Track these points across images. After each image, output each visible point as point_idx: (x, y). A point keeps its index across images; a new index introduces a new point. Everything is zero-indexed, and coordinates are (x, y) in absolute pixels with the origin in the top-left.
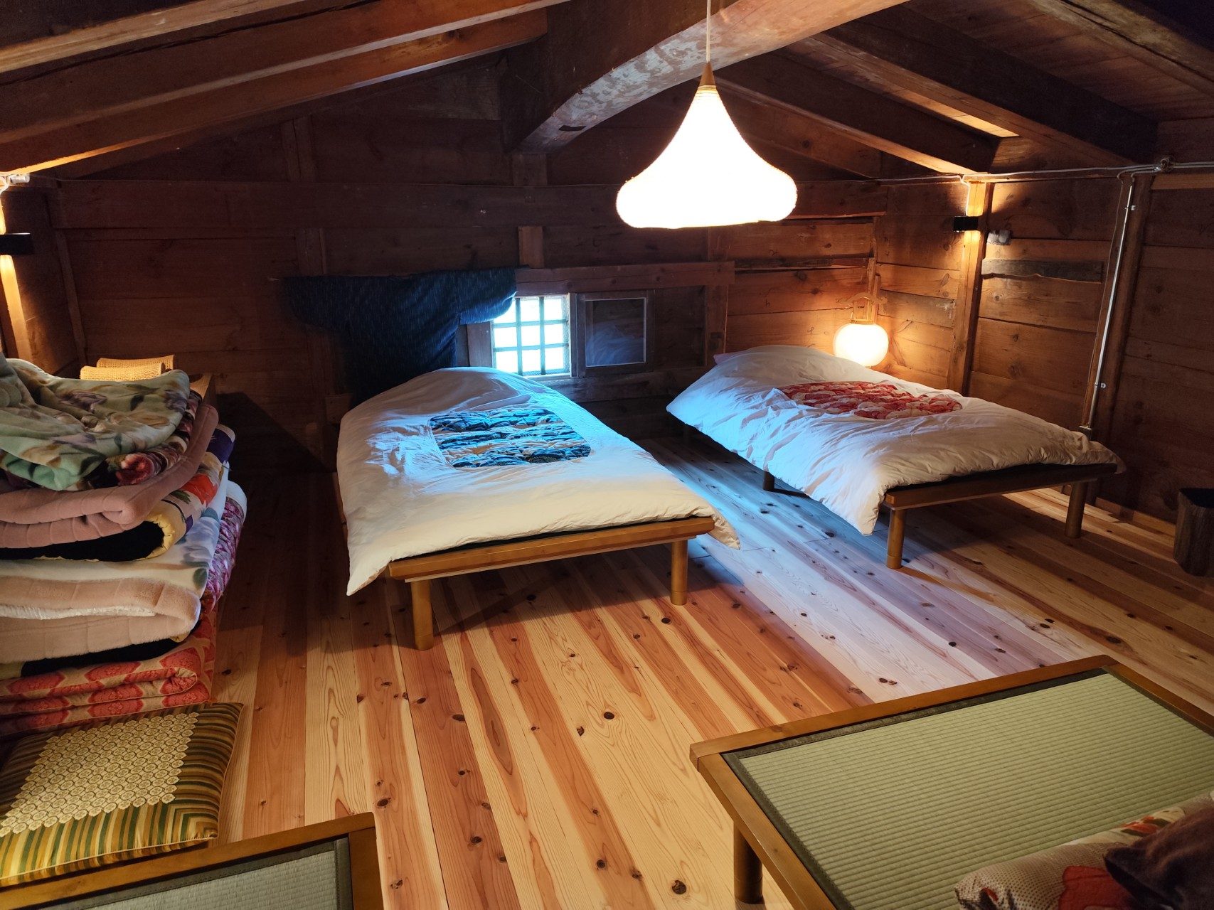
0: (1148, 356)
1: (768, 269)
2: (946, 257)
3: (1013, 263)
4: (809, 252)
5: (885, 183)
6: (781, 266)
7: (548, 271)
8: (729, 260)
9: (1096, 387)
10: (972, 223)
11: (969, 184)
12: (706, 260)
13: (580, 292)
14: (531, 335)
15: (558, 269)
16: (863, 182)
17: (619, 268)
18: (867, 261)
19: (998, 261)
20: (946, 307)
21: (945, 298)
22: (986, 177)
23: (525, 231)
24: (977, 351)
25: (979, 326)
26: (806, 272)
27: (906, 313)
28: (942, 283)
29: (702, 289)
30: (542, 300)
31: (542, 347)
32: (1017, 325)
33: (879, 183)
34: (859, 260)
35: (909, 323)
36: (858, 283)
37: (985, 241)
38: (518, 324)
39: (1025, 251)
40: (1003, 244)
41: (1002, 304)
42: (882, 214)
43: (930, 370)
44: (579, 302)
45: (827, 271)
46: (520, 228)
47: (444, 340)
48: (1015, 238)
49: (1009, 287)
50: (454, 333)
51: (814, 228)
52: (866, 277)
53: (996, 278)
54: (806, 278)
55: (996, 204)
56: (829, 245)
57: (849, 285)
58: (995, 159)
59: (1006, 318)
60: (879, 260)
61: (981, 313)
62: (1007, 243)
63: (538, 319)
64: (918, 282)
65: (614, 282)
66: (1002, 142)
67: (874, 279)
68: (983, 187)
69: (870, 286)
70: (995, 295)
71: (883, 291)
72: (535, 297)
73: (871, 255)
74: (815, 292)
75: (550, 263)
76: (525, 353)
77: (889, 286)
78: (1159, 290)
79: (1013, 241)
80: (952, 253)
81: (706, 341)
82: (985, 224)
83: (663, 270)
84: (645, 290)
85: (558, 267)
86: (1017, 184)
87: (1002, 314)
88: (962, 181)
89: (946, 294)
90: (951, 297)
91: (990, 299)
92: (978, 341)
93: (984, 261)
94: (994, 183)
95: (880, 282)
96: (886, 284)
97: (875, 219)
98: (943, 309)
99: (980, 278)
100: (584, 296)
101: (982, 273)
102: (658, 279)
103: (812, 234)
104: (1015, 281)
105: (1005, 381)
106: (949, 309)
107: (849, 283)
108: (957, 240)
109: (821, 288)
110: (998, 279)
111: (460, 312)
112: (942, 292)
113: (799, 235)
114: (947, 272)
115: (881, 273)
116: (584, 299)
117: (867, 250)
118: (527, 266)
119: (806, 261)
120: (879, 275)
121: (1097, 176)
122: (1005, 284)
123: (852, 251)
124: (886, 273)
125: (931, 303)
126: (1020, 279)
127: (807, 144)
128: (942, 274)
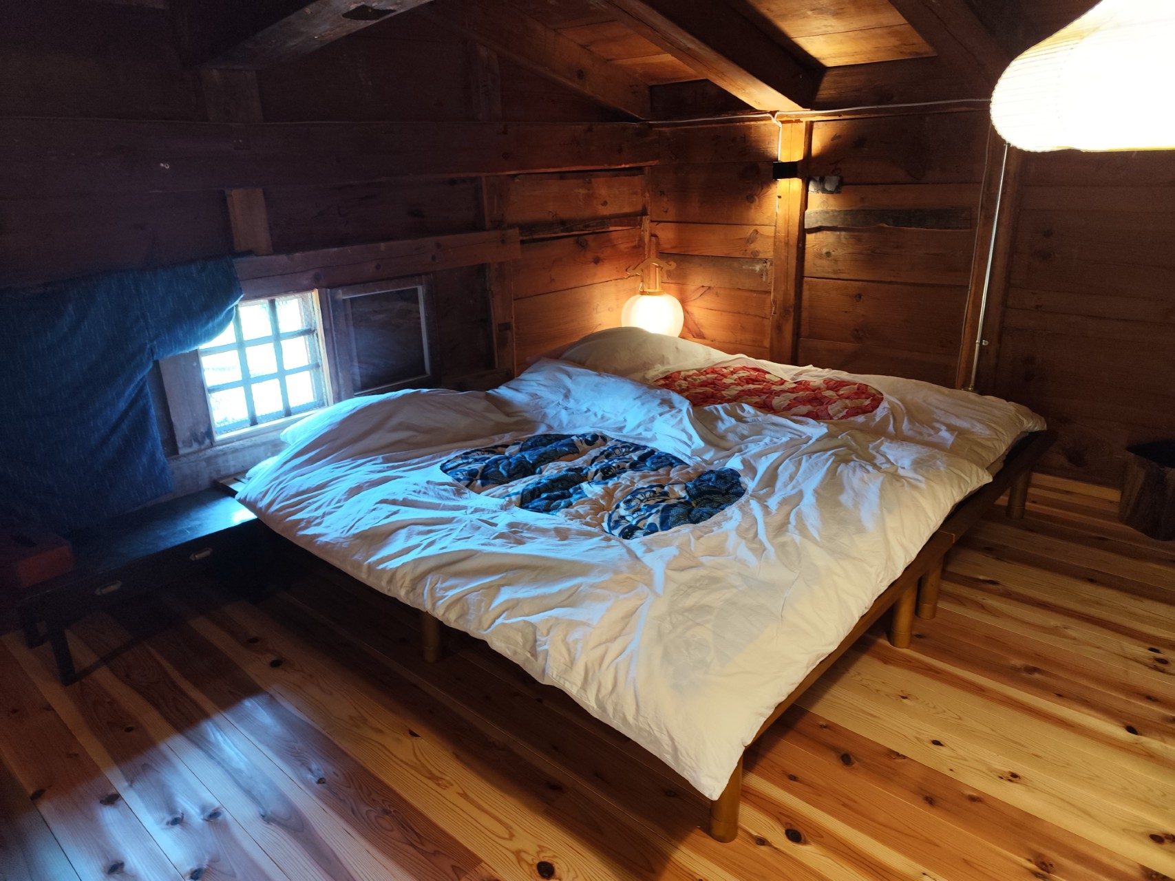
0: (1037, 307)
1: (549, 236)
2: (752, 211)
3: (847, 213)
4: (586, 213)
5: (658, 126)
6: (562, 231)
7: (283, 258)
8: (512, 226)
9: (977, 346)
10: (788, 170)
11: (780, 124)
12: (483, 229)
13: (333, 286)
14: (261, 359)
15: (297, 254)
16: (636, 125)
17: (383, 246)
18: (641, 220)
19: (827, 212)
20: (758, 268)
21: (755, 258)
22: (808, 115)
23: (236, 196)
24: (805, 314)
25: (805, 287)
26: (585, 237)
27: (698, 279)
28: (750, 240)
29: (482, 269)
30: (272, 304)
31: (281, 374)
32: (857, 283)
33: (651, 126)
34: (632, 219)
35: (705, 289)
36: (635, 247)
37: (807, 191)
38: (241, 345)
39: (862, 200)
40: (831, 192)
41: (836, 261)
42: (656, 162)
43: (741, 340)
44: (334, 301)
45: (605, 234)
46: (227, 192)
47: (130, 391)
48: (847, 185)
49: (843, 241)
50: (144, 377)
51: (590, 182)
52: (641, 239)
53: (825, 232)
54: (587, 244)
55: (817, 146)
56: (605, 203)
57: (627, 250)
58: (820, 93)
59: (842, 276)
60: (654, 219)
61: (806, 273)
62: (837, 191)
63: (269, 332)
64: (713, 241)
65: (378, 267)
66: (829, 73)
67: (650, 240)
68: (802, 126)
69: (646, 249)
70: (824, 251)
71: (663, 255)
72: (262, 301)
73: (644, 212)
74: (597, 261)
75: (282, 245)
76: (255, 388)
77: (673, 248)
78: (1048, 234)
79: (844, 188)
80: (760, 206)
81: (494, 336)
82: (806, 170)
83: (438, 245)
84: (419, 275)
85: (297, 251)
86: (845, 122)
87: (835, 272)
88: (774, 121)
89: (755, 253)
90: (762, 256)
91: (819, 256)
92: (805, 303)
93: (807, 212)
94: (812, 122)
95: (658, 244)
96: (668, 246)
97: (646, 170)
98: (754, 271)
99: (803, 231)
100: (340, 291)
101: (805, 227)
102: (434, 258)
103: (589, 190)
104: (852, 234)
105: (849, 347)
106: (761, 270)
107: (628, 248)
108: (764, 190)
109: (601, 256)
110: (828, 232)
111: (151, 341)
112: (749, 252)
113: (577, 191)
114: (755, 227)
115: (659, 234)
116: (341, 295)
117: (639, 208)
118: (249, 253)
119: (585, 223)
120: (655, 236)
121: (964, 109)
122: (839, 237)
123: (627, 210)
124: (667, 234)
125: (736, 265)
126: (859, 231)
127: (581, 74)
128: (749, 231)
